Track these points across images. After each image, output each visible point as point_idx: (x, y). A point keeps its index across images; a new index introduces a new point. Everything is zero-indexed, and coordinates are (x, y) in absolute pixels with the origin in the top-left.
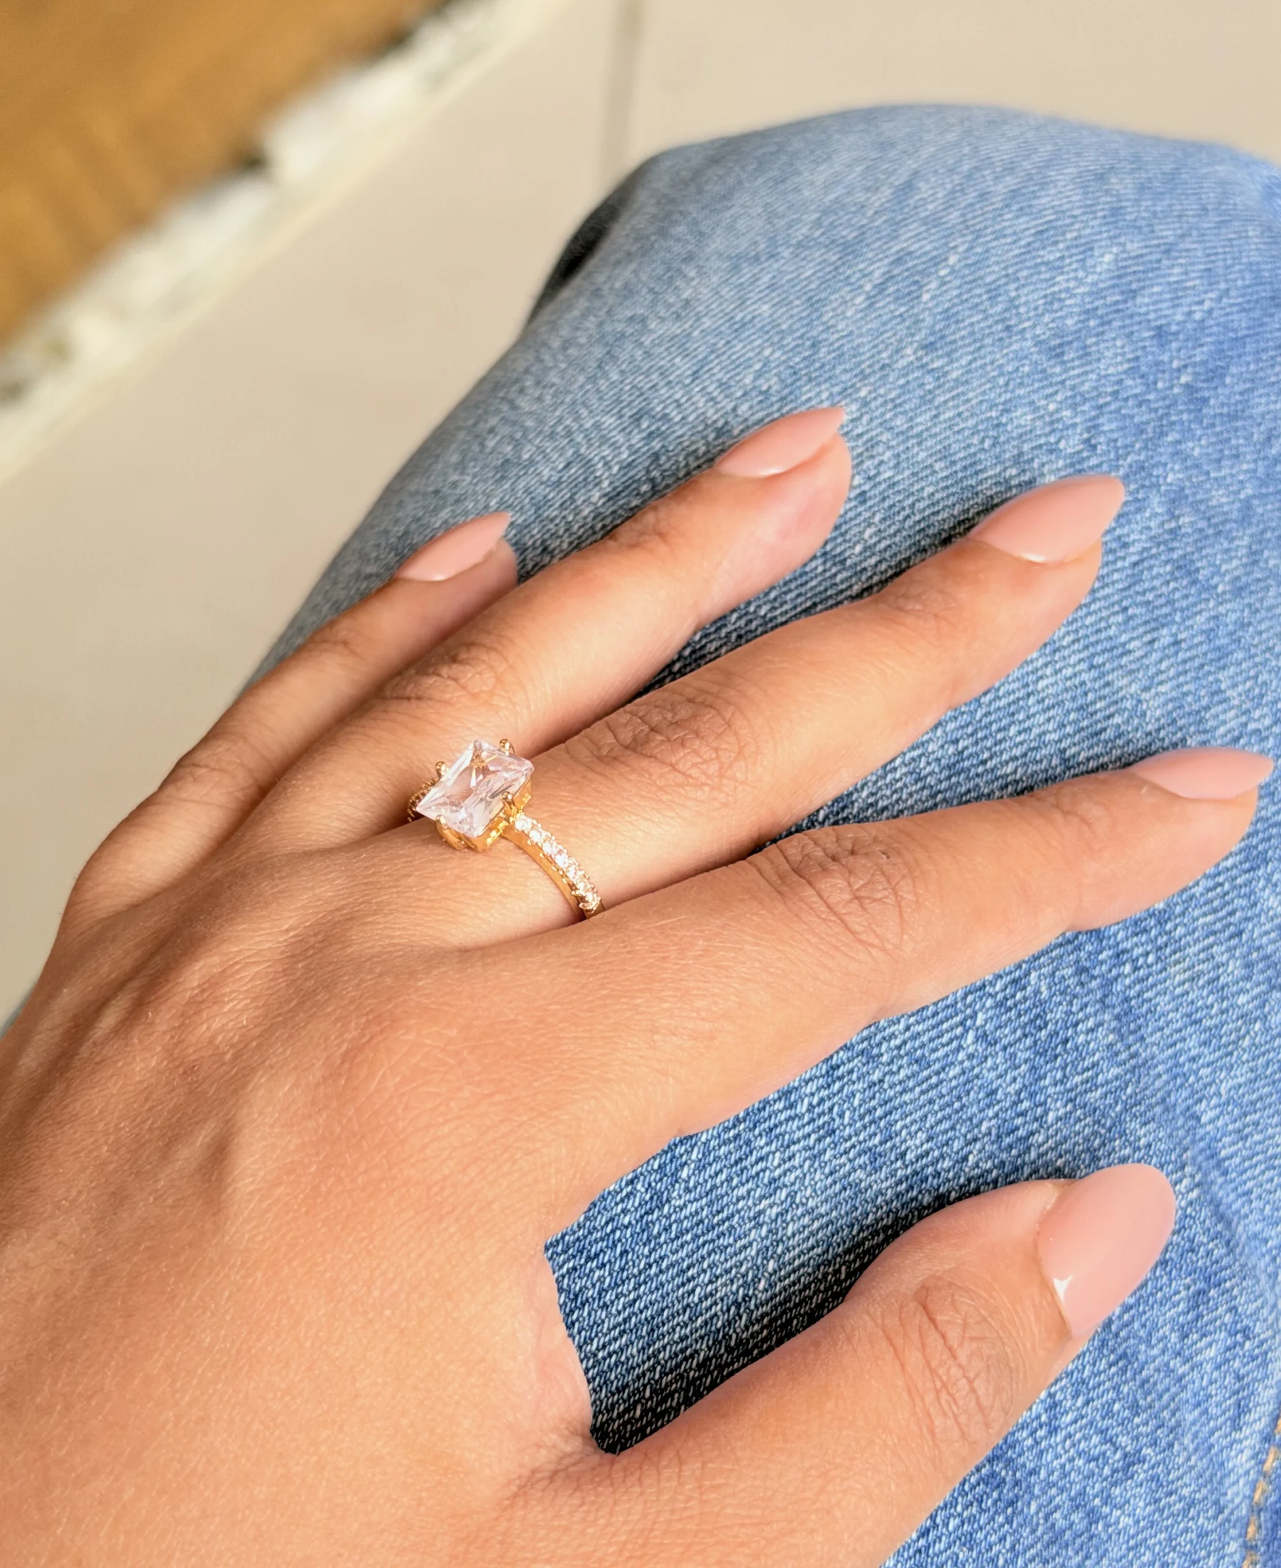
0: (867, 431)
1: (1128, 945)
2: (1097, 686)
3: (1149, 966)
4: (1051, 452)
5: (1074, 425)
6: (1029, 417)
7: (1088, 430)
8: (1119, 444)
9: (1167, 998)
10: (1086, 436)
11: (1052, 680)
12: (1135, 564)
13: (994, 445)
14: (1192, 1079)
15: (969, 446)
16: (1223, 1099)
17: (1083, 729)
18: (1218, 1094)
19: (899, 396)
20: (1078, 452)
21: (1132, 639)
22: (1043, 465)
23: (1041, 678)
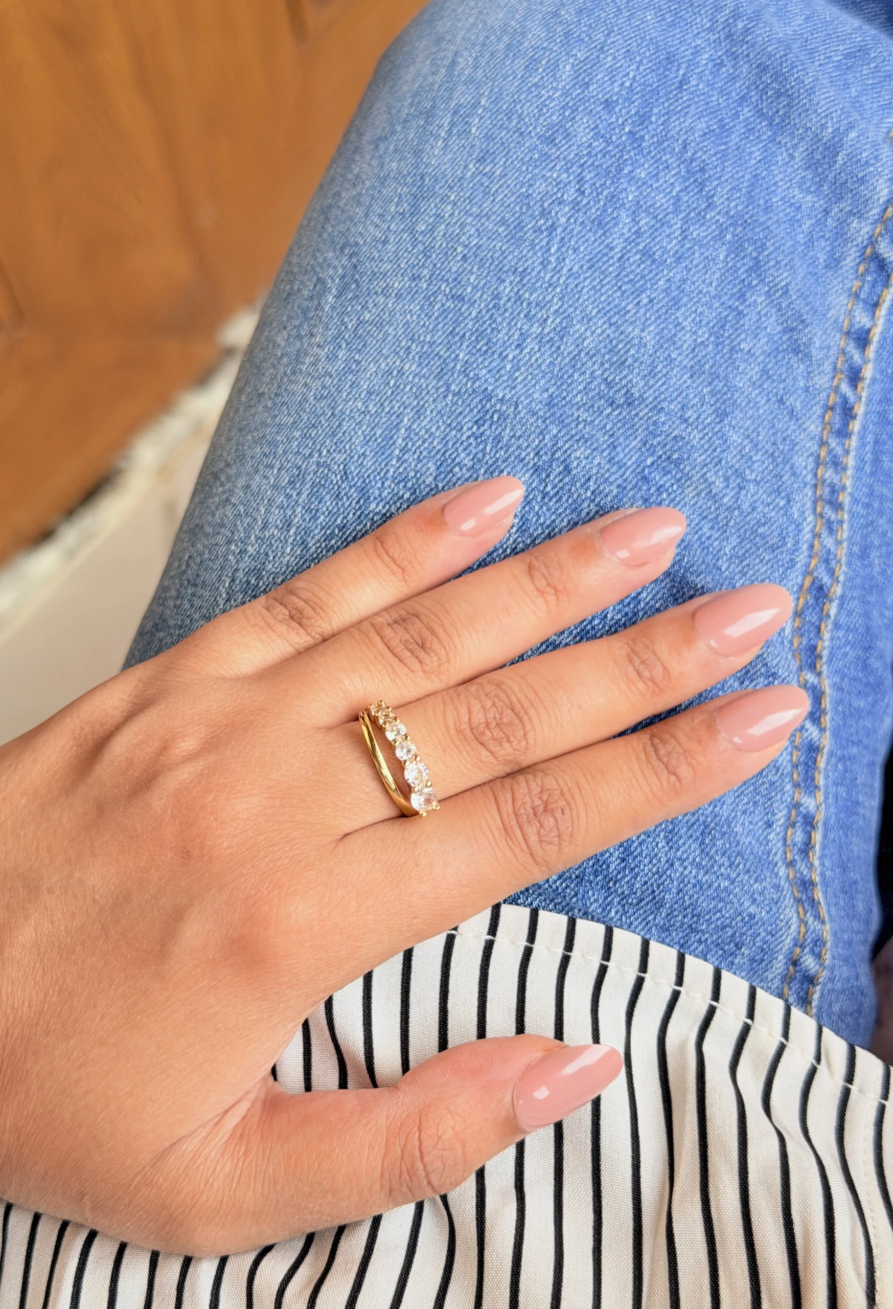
0: (459, 220)
1: (662, 482)
2: (616, 335)
3: (675, 491)
4: (560, 203)
5: (570, 182)
6: (544, 185)
7: (578, 182)
8: (597, 185)
9: (688, 508)
10: (577, 186)
11: (591, 339)
12: (620, 259)
13: (528, 209)
15: (515, 213)
17: (614, 363)
19: (471, 194)
20: (575, 199)
21: (628, 304)
22: (557, 213)
23: (585, 339)
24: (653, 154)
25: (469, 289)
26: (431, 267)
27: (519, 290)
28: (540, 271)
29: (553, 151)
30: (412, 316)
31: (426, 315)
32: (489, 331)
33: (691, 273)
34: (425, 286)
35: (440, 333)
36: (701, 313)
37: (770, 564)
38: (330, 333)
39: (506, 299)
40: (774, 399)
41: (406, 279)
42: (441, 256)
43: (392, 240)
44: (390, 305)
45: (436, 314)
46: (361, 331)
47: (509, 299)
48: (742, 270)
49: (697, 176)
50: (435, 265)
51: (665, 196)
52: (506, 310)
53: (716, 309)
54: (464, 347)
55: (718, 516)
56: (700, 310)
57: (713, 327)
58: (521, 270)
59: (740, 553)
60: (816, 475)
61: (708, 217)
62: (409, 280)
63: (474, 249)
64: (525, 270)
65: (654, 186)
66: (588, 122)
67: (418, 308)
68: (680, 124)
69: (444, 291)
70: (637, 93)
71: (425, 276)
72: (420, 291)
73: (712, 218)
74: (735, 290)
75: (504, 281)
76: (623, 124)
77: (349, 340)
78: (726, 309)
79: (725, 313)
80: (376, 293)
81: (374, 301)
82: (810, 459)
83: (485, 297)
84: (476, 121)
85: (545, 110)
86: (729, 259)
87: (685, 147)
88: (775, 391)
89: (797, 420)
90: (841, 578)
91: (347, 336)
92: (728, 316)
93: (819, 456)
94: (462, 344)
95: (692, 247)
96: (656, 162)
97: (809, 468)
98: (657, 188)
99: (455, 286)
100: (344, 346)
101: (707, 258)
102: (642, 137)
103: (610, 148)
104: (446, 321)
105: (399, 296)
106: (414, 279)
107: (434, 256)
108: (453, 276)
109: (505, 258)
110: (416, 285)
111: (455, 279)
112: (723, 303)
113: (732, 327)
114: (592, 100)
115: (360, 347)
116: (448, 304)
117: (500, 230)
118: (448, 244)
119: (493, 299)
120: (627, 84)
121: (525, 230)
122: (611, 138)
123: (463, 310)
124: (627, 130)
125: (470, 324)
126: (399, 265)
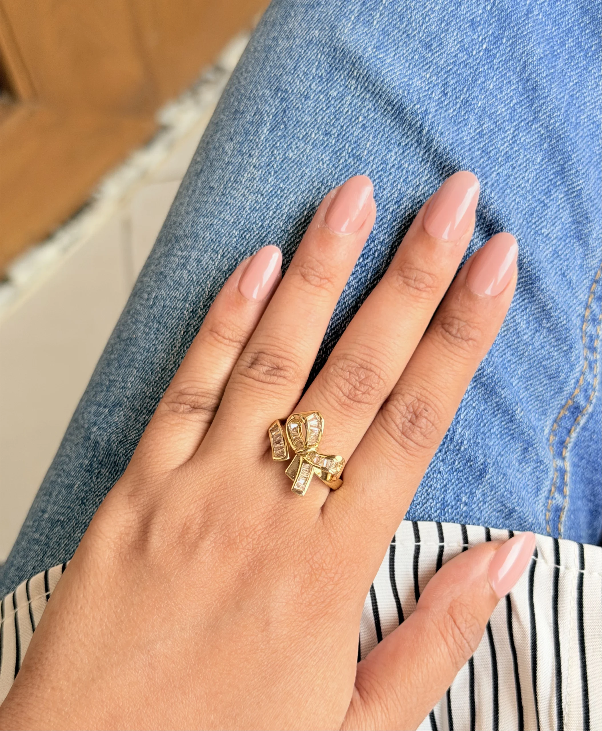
14: (509, 370)
16: (520, 376)
18: (518, 374)
24: (501, 70)
26: (339, 128)
29: (430, 55)
30: (323, 164)
33: (515, 171)
34: (334, 142)
36: (518, 202)
37: (545, 387)
38: (263, 159)
40: (559, 273)
41: (320, 133)
42: (346, 120)
43: (312, 97)
44: (308, 151)
46: (285, 165)
48: (551, 172)
49: (530, 93)
51: (504, 106)
53: (529, 200)
55: (518, 347)
56: (518, 200)
57: (525, 214)
59: (527, 375)
60: (582, 329)
61: (533, 127)
62: (323, 134)
65: (498, 97)
66: (457, 35)
68: (524, 47)
70: (495, 17)
71: (334, 134)
72: (330, 145)
73: (536, 129)
74: (544, 187)
76: (482, 40)
77: (277, 169)
78: (535, 201)
79: (535, 205)
80: (298, 137)
81: (296, 144)
82: (578, 318)
84: (378, 16)
85: (427, 19)
86: (543, 163)
87: (525, 67)
88: (560, 267)
89: (573, 290)
90: (594, 401)
91: (275, 166)
92: (536, 206)
93: (584, 316)
95: (519, 150)
96: (501, 77)
97: (578, 325)
98: (500, 99)
100: (272, 174)
101: (528, 159)
102: (494, 56)
103: (470, 61)
105: (314, 146)
106: (327, 135)
107: (342, 119)
110: (327, 140)
111: (356, 142)
112: (535, 196)
113: (537, 216)
114: (462, 18)
115: (284, 178)
116: (349, 161)
118: (352, 112)
120: (489, 8)
122: (472, 52)
124: (484, 47)
126: (316, 120)
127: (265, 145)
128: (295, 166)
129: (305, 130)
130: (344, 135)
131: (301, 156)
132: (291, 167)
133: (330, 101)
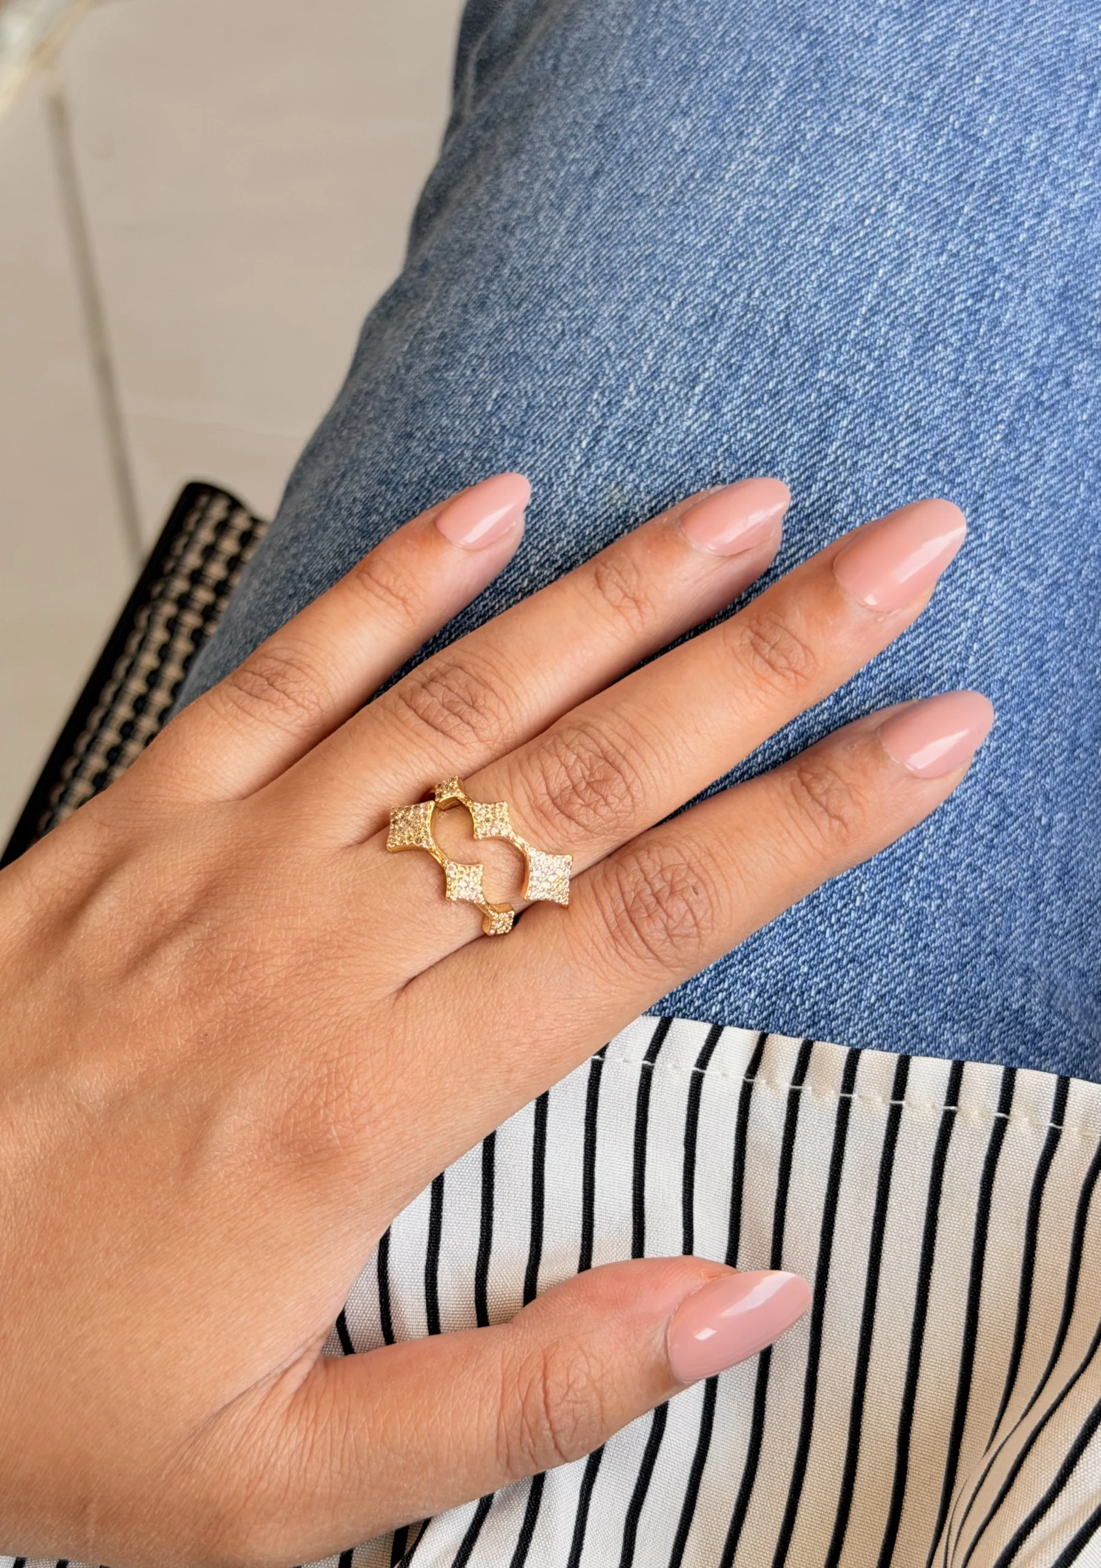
25: (986, 132)
27: (1047, 150)
28: (1073, 135)
30: (905, 145)
31: (925, 148)
32: (1004, 188)
34: (926, 111)
35: (940, 176)
39: (1030, 155)
45: (939, 150)
47: (1034, 157)
50: (943, 89)
52: (1028, 169)
54: (970, 199)
58: (1052, 126)
62: (905, 98)
63: (997, 85)
64: (1056, 129)
67: (914, 136)
69: (953, 124)
75: (1030, 133)
81: (850, 112)
83: (1005, 145)
94: (968, 196)
99: (968, 123)
104: (950, 162)
105: (887, 115)
107: (942, 77)
108: (966, 110)
109: (1035, 106)
117: (1032, 71)
119: (1014, 152)
121: (1063, 80)
123: (975, 153)
125: (982, 173)
127: (779, 117)
128: (848, 148)
129: (869, 91)
130: (947, 102)
131: (860, 131)
132: (839, 150)
133: (918, 50)
